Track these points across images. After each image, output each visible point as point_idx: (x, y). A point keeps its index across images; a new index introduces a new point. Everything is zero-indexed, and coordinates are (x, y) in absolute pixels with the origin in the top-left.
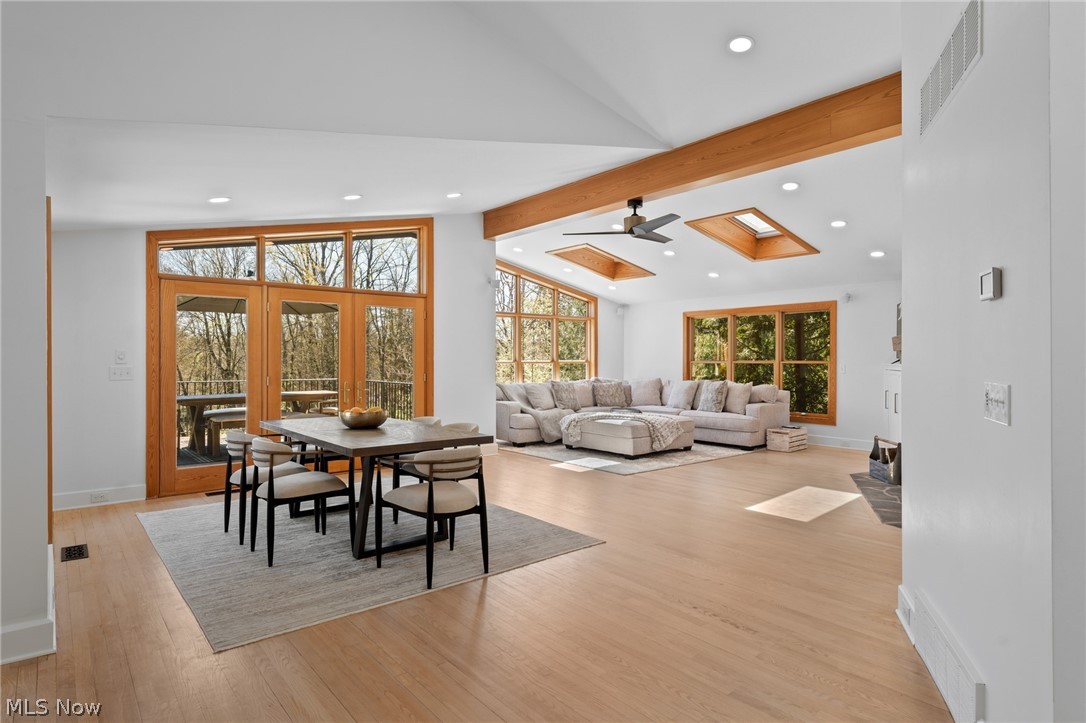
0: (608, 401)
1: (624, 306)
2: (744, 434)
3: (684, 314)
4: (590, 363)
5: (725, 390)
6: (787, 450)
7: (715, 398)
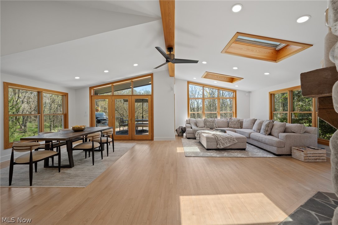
0: (232, 126)
1: (250, 92)
2: (274, 147)
3: (269, 93)
4: (234, 113)
5: (270, 125)
6: (303, 160)
7: (265, 129)
